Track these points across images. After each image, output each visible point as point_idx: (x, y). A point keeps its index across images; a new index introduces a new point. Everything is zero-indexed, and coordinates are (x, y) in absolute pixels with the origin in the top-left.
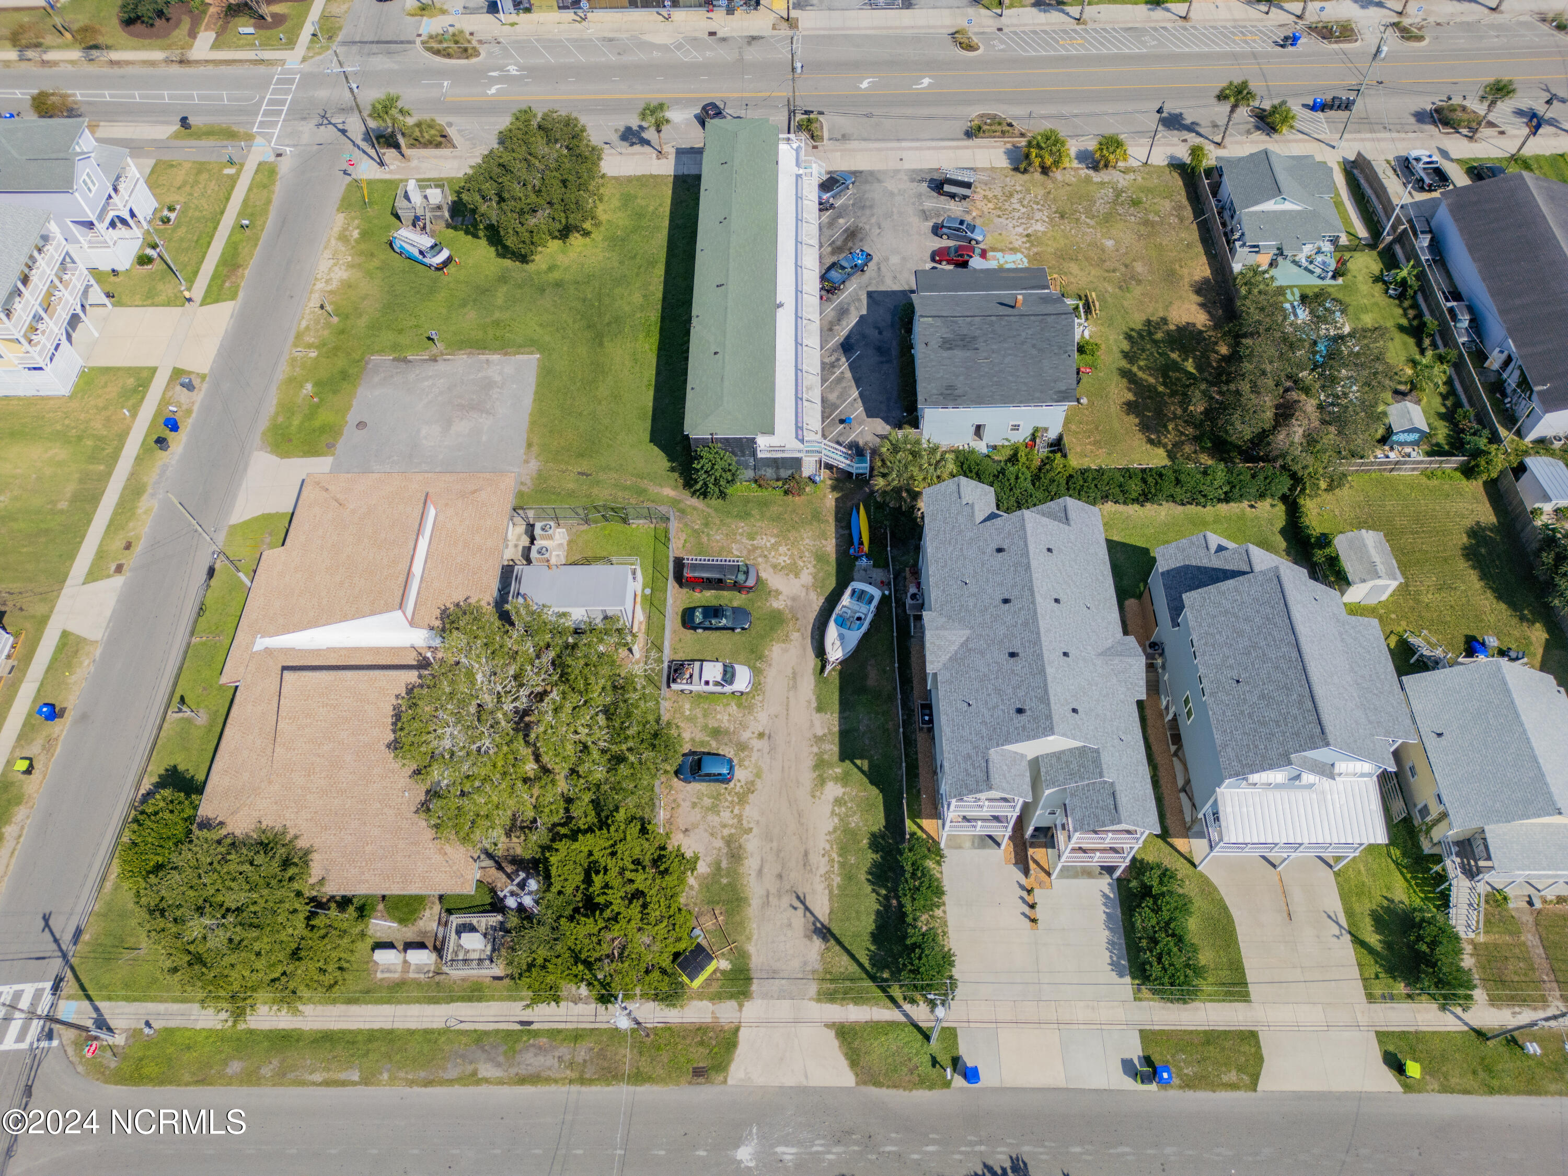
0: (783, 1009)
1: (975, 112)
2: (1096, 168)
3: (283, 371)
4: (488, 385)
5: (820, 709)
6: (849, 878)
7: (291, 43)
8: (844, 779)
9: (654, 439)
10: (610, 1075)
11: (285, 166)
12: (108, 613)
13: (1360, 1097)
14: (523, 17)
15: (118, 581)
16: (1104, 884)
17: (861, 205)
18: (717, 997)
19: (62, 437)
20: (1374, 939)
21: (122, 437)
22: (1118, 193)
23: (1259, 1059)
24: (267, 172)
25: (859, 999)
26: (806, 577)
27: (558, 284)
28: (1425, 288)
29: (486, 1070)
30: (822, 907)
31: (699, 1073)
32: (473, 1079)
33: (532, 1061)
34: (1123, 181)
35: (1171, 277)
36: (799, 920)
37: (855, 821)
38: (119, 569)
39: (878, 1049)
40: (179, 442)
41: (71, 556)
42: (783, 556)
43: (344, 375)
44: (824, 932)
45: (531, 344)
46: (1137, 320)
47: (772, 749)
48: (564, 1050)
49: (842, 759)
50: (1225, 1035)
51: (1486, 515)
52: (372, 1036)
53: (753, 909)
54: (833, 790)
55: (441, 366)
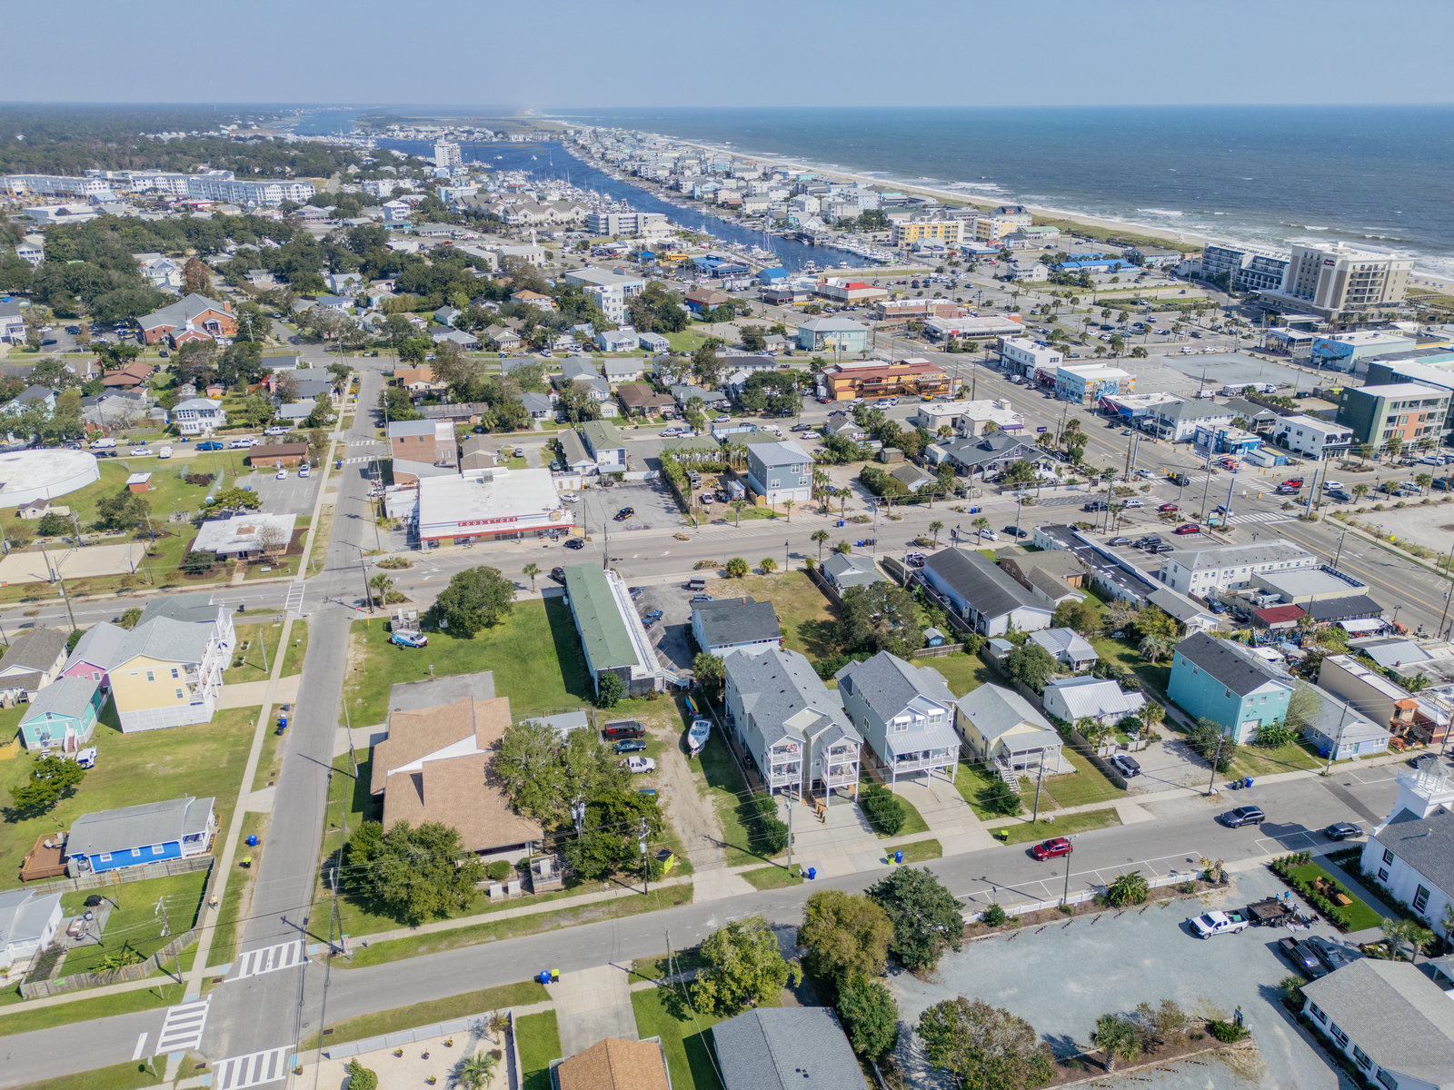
0: (713, 874)
1: (697, 561)
2: (763, 574)
3: (340, 695)
4: (467, 686)
5: (694, 771)
6: (728, 824)
7: (295, 573)
8: (715, 793)
9: (569, 691)
10: (632, 912)
11: (311, 619)
12: (272, 800)
13: (987, 850)
14: (434, 550)
15: (273, 788)
16: (853, 805)
17: (649, 597)
18: (677, 875)
19: (213, 739)
20: (976, 801)
21: (252, 734)
22: (777, 582)
23: (940, 847)
24: (300, 625)
25: (748, 863)
26: (669, 727)
27: (493, 645)
28: (928, 595)
29: (563, 923)
30: (719, 837)
31: (677, 903)
32: (559, 926)
33: (587, 915)
34: (777, 577)
35: (812, 606)
36: (709, 844)
37: (725, 806)
38: (271, 784)
39: (764, 877)
40: (289, 732)
41: (239, 783)
42: (654, 722)
43: (379, 693)
44: (724, 845)
45: (485, 668)
46: (802, 621)
47: (674, 789)
48: (605, 909)
49: (711, 785)
50: (923, 842)
51: (981, 665)
52: (496, 924)
53: (685, 843)
54: (710, 798)
55: (435, 683)
